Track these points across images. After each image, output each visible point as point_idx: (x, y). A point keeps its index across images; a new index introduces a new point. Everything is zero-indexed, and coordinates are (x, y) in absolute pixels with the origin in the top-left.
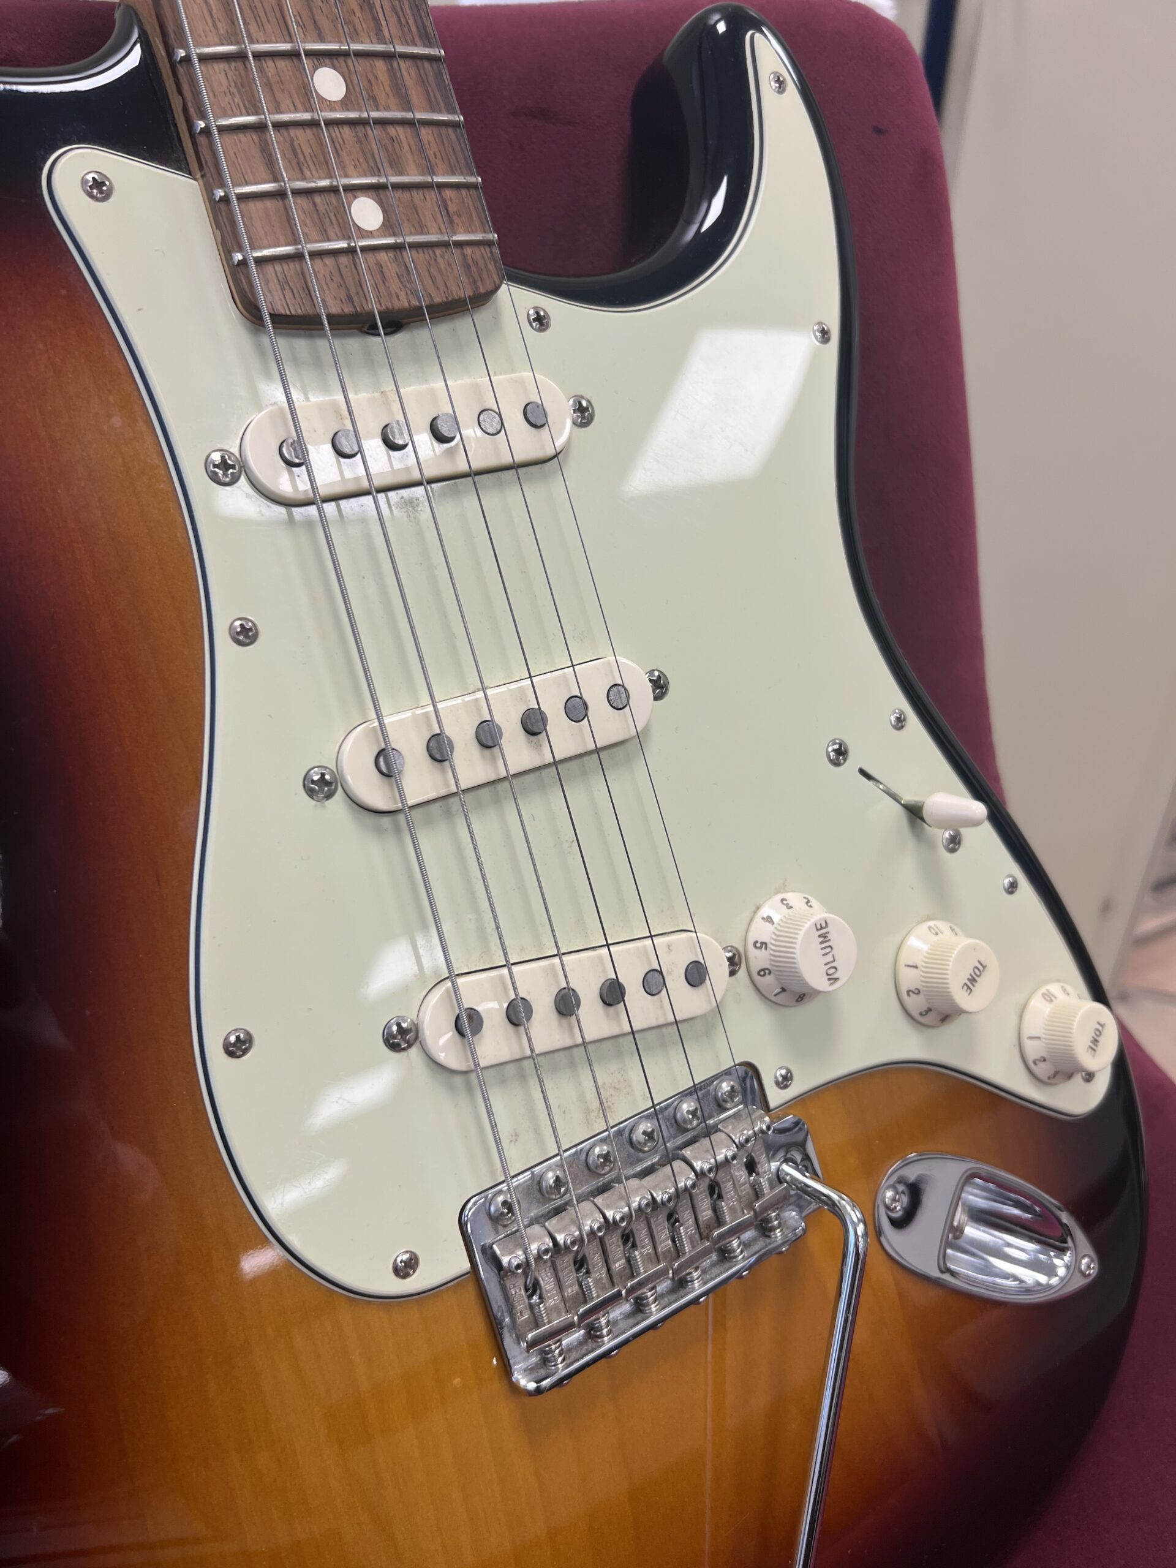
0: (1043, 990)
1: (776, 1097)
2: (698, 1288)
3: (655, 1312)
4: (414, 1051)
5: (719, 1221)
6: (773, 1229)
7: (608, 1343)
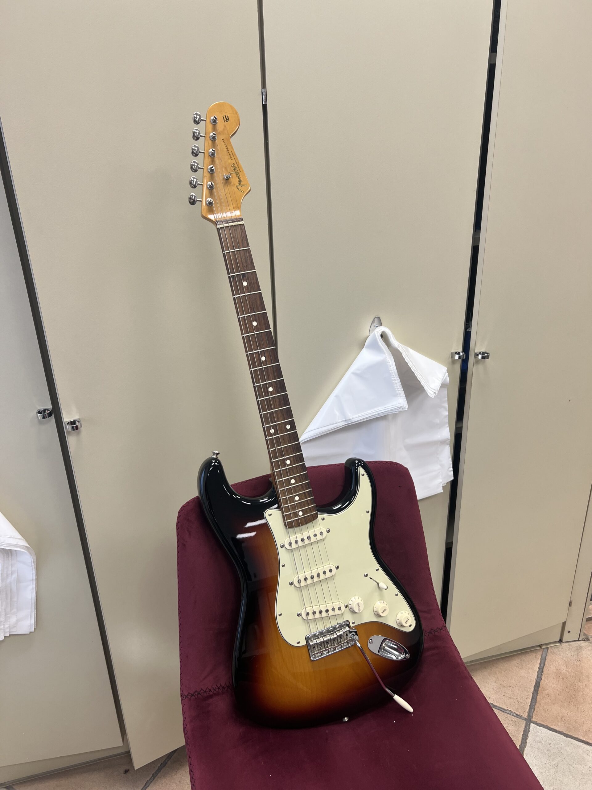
0: (401, 612)
1: (352, 625)
2: (337, 651)
3: (331, 653)
4: (301, 617)
5: (341, 642)
6: (349, 644)
7: (323, 656)
